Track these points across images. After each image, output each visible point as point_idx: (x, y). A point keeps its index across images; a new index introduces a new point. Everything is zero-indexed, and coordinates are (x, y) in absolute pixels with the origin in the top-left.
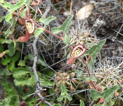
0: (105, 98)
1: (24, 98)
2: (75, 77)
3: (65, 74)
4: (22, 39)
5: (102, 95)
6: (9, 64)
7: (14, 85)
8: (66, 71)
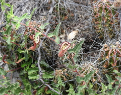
0: (86, 81)
1: (35, 88)
2: (67, 72)
3: (60, 70)
4: (31, 48)
5: (83, 79)
6: (25, 67)
7: (28, 79)
8: (61, 68)
